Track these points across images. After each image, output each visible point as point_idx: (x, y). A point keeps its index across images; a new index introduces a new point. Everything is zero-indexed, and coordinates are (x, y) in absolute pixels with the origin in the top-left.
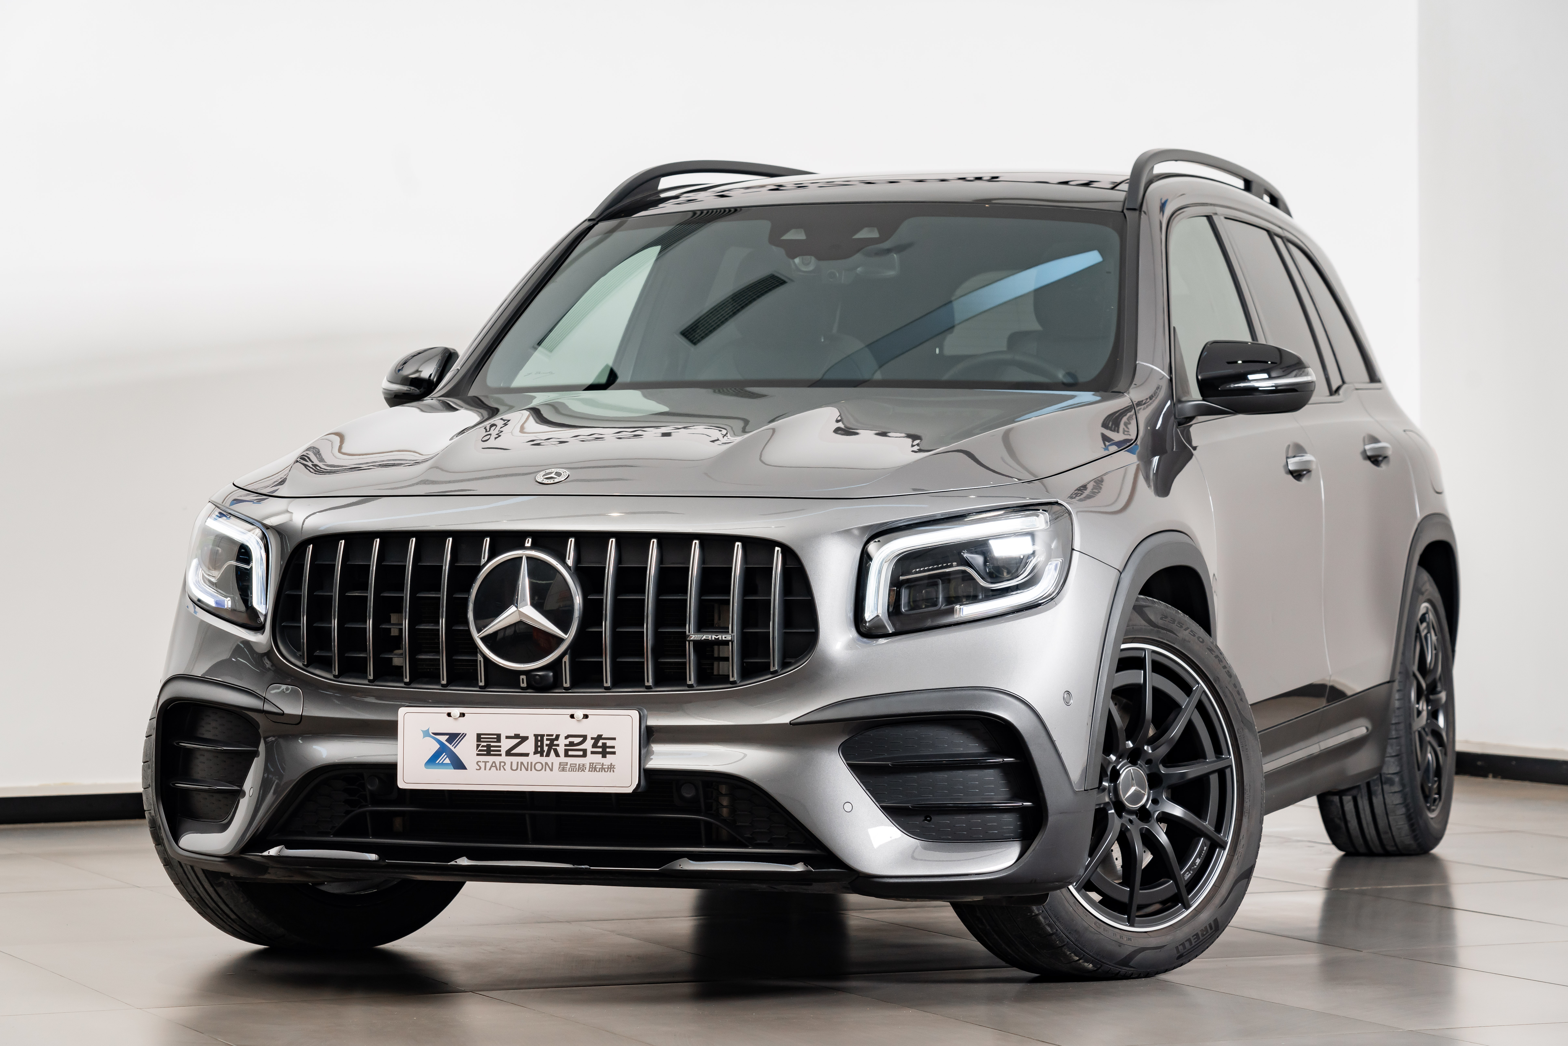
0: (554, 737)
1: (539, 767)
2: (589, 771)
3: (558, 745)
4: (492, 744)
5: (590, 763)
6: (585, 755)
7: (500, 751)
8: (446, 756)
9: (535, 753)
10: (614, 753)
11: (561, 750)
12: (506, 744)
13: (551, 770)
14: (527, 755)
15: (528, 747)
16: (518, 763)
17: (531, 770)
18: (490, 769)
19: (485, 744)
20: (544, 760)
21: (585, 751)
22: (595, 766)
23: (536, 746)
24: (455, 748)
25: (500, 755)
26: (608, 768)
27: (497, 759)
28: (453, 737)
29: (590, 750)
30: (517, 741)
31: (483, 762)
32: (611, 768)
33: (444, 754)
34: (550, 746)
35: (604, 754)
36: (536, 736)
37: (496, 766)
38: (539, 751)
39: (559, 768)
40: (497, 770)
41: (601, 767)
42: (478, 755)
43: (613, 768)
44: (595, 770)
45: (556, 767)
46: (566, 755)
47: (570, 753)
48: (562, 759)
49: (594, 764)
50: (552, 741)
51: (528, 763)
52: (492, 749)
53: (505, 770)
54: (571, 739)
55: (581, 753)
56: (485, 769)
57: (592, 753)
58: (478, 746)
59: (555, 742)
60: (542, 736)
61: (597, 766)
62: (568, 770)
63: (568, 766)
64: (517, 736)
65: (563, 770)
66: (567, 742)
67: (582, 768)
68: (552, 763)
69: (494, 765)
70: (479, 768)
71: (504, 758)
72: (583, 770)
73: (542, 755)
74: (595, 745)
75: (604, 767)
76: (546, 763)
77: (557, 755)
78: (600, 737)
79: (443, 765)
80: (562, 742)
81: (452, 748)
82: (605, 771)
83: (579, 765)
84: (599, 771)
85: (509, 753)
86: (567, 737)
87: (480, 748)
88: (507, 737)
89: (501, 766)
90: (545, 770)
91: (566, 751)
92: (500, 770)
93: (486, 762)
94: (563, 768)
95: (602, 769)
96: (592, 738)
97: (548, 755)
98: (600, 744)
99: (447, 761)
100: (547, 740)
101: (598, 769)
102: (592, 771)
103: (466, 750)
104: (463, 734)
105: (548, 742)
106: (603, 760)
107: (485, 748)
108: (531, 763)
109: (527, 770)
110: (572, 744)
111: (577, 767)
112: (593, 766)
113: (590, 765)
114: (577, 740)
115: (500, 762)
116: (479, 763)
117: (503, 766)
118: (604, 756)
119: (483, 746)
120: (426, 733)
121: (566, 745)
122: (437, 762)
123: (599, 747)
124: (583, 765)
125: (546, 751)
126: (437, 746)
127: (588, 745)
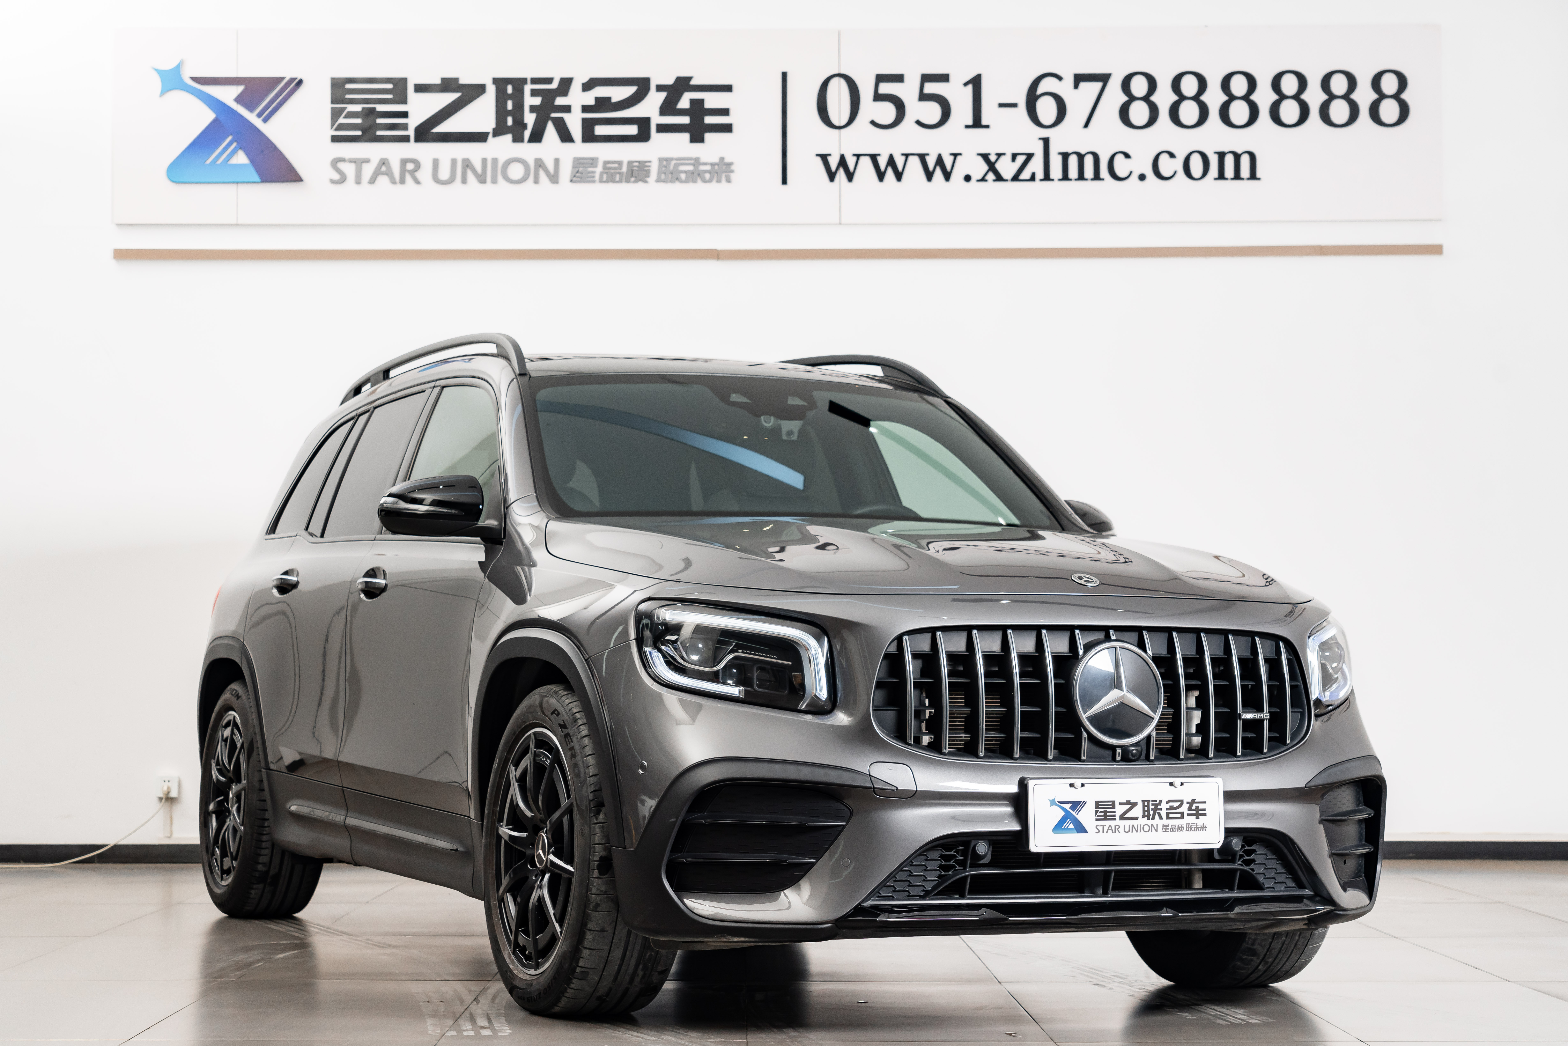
0: (1157, 802)
1: (1146, 828)
2: (1186, 831)
3: (1161, 809)
4: (1108, 810)
5: (1187, 824)
6: (1182, 817)
7: (1115, 816)
8: (1070, 822)
9: (1143, 817)
10: (1205, 815)
11: (1163, 813)
12: (1119, 810)
13: (1157, 831)
14: (1137, 818)
15: (1138, 811)
16: (1129, 825)
17: (1140, 832)
18: (1107, 832)
19: (1102, 810)
20: (1150, 822)
21: (1182, 813)
22: (1191, 826)
23: (1144, 811)
24: (1077, 814)
25: (1115, 819)
26: (1201, 827)
27: (1112, 823)
28: (1077, 805)
29: (1186, 812)
30: (1128, 806)
31: (1101, 826)
32: (1203, 827)
33: (1069, 820)
34: (1155, 810)
35: (1198, 816)
36: (1143, 802)
37: (1112, 829)
38: (1146, 815)
39: (1163, 828)
40: (1113, 832)
41: (1195, 826)
42: (1097, 820)
43: (1205, 827)
44: (1191, 828)
45: (1160, 828)
46: (1168, 818)
47: (1171, 816)
48: (1165, 821)
49: (1190, 825)
50: (1156, 805)
51: (1138, 825)
52: (1108, 814)
53: (1119, 832)
54: (1171, 804)
55: (1179, 815)
56: (1103, 832)
57: (1188, 815)
58: (1097, 812)
59: (1159, 807)
60: (1148, 802)
61: (1192, 827)
62: (1169, 830)
63: (1170, 827)
64: (1128, 802)
65: (1166, 830)
66: (1168, 806)
67: (1180, 828)
68: (1157, 825)
69: (1110, 828)
70: (1098, 831)
71: (1118, 822)
72: (1181, 830)
73: (1148, 819)
74: (1190, 809)
75: (1198, 826)
76: (1152, 825)
77: (1161, 818)
78: (1193, 801)
79: (1068, 830)
80: (1164, 806)
81: (1075, 815)
82: (1199, 830)
83: (1178, 825)
84: (1194, 831)
85: (1122, 817)
86: (1168, 802)
87: (1098, 814)
88: (1121, 804)
89: (1116, 829)
90: (1152, 831)
91: (1168, 814)
92: (1115, 832)
93: (1103, 826)
94: (1165, 829)
95: (1197, 829)
96: (1188, 803)
97: (1153, 818)
98: (1194, 807)
99: (1072, 826)
100: (1153, 805)
101: (1193, 829)
102: (1188, 831)
103: (1087, 816)
104: (1084, 802)
105: (1153, 807)
106: (1197, 821)
107: (1103, 814)
108: (1140, 825)
109: (1137, 831)
110: (1172, 808)
111: (1177, 827)
112: (1189, 826)
113: (1187, 826)
114: (1176, 805)
115: (1115, 826)
116: (1098, 827)
117: (1118, 829)
118: (1198, 818)
119: (1101, 812)
120: (1053, 802)
121: (1167, 809)
122: (1063, 827)
123: (1193, 810)
124: (1182, 825)
125: (1151, 815)
126: (1062, 813)
127: (1184, 809)
